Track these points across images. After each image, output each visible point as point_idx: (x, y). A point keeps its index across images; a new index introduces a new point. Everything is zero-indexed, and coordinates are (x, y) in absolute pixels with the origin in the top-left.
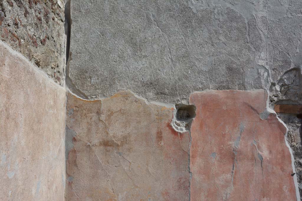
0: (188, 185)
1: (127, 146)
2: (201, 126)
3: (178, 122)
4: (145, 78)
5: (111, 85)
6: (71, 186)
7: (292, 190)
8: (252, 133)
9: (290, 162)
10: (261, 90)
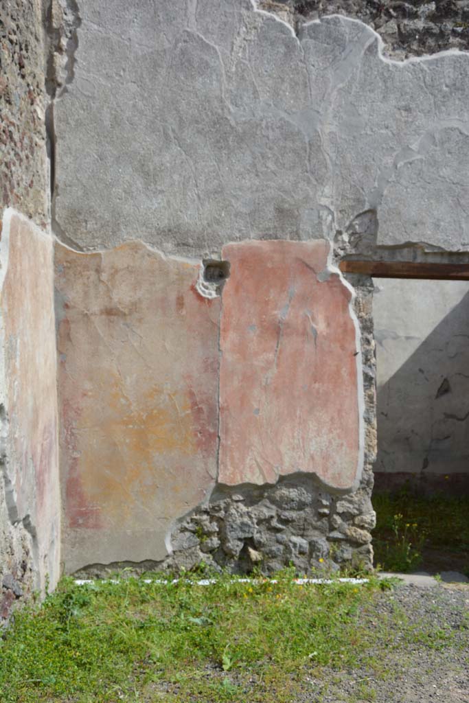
0: (217, 366)
1: (136, 315)
2: (237, 290)
3: (206, 284)
4: (161, 222)
5: (114, 232)
6: (64, 367)
7: (353, 374)
8: (305, 299)
9: (354, 338)
10: (321, 241)
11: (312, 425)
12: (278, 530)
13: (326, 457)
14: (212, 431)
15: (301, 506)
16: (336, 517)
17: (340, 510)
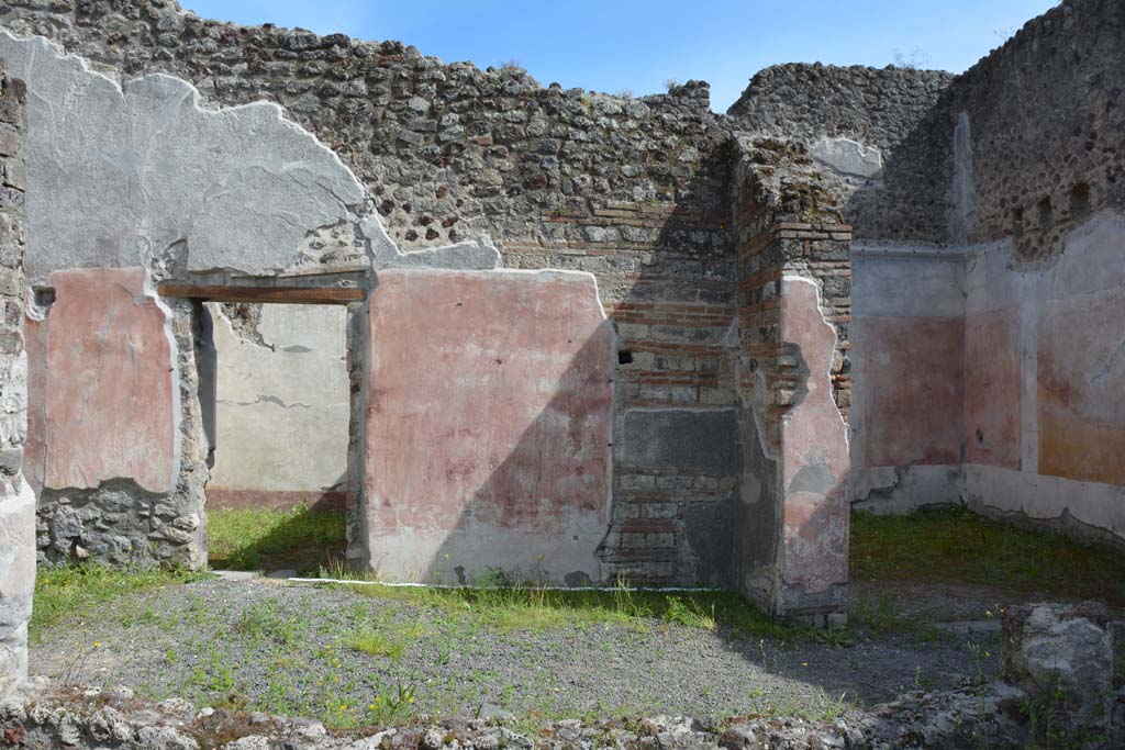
2: (62, 314)
3: (37, 308)
7: (169, 388)
8: (124, 320)
9: (169, 355)
10: (138, 268)
11: (130, 435)
12: (104, 530)
13: (143, 465)
14: (40, 440)
15: (124, 509)
16: (155, 519)
17: (158, 512)
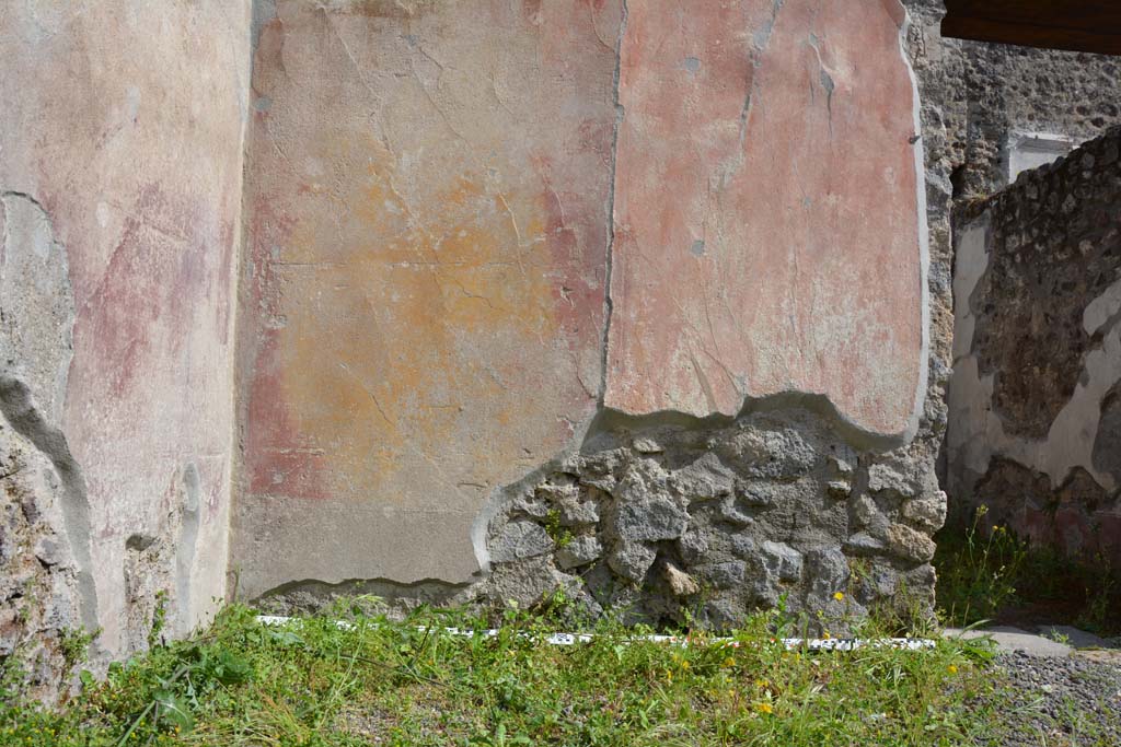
0: (610, 140)
1: (433, 19)
6: (264, 125)
7: (908, 181)
8: (807, 13)
11: (821, 288)
12: (737, 527)
13: (851, 362)
14: (593, 285)
15: (790, 473)
16: (866, 500)
17: (876, 484)
